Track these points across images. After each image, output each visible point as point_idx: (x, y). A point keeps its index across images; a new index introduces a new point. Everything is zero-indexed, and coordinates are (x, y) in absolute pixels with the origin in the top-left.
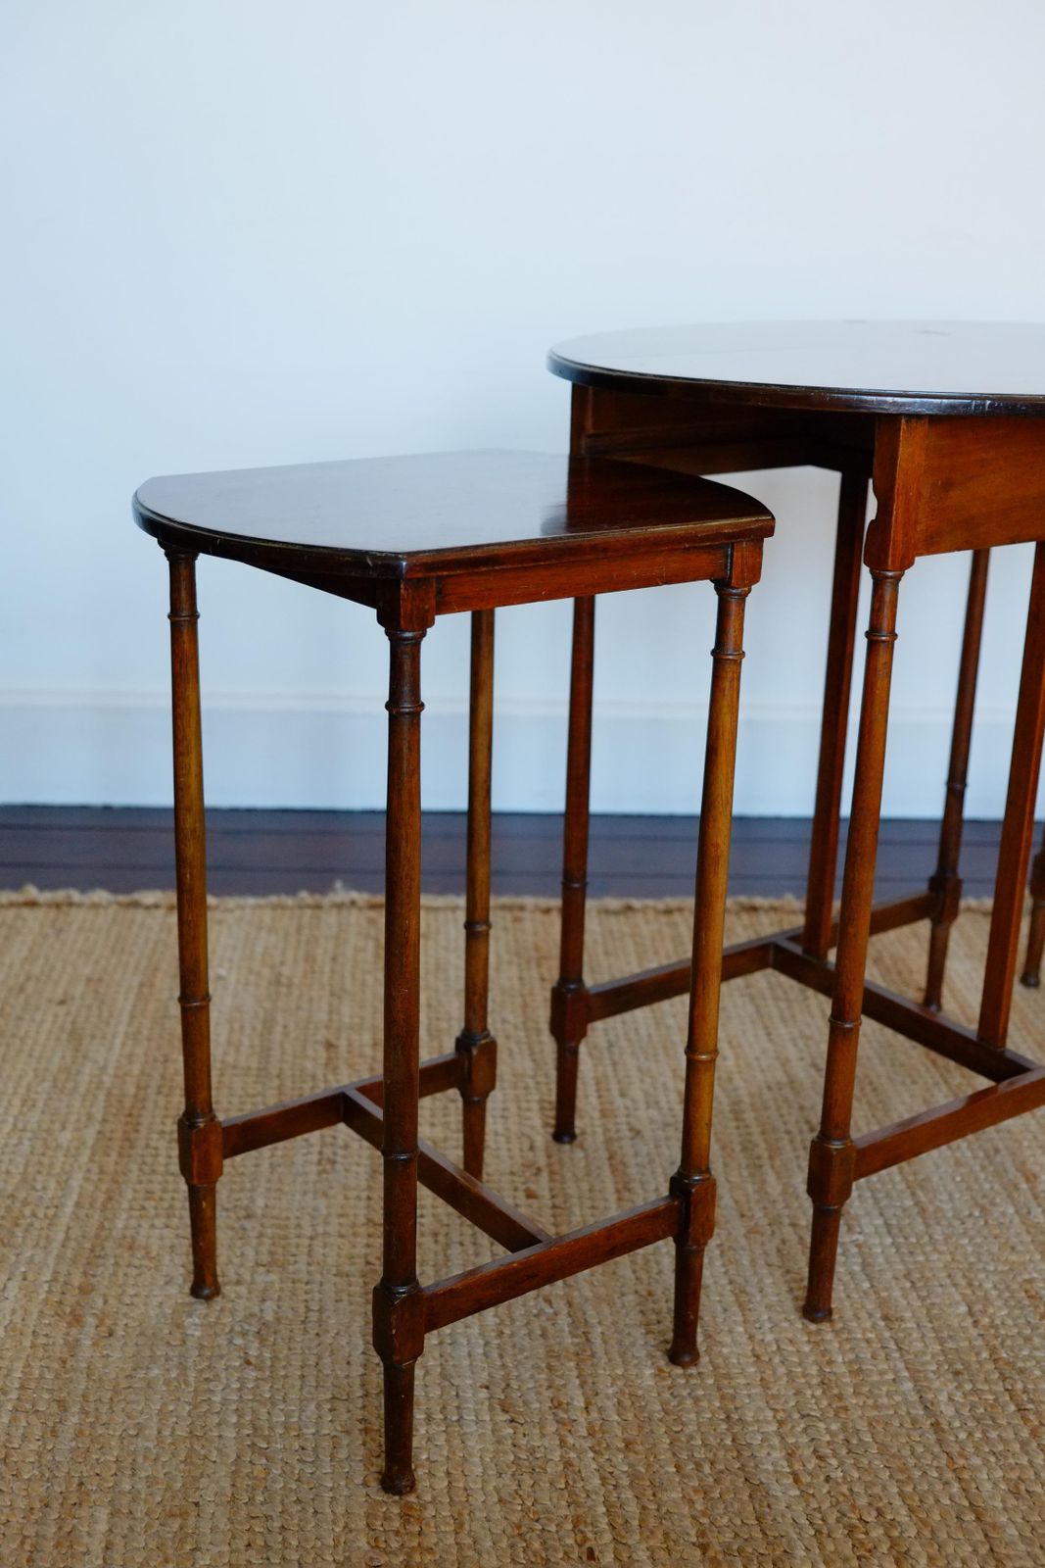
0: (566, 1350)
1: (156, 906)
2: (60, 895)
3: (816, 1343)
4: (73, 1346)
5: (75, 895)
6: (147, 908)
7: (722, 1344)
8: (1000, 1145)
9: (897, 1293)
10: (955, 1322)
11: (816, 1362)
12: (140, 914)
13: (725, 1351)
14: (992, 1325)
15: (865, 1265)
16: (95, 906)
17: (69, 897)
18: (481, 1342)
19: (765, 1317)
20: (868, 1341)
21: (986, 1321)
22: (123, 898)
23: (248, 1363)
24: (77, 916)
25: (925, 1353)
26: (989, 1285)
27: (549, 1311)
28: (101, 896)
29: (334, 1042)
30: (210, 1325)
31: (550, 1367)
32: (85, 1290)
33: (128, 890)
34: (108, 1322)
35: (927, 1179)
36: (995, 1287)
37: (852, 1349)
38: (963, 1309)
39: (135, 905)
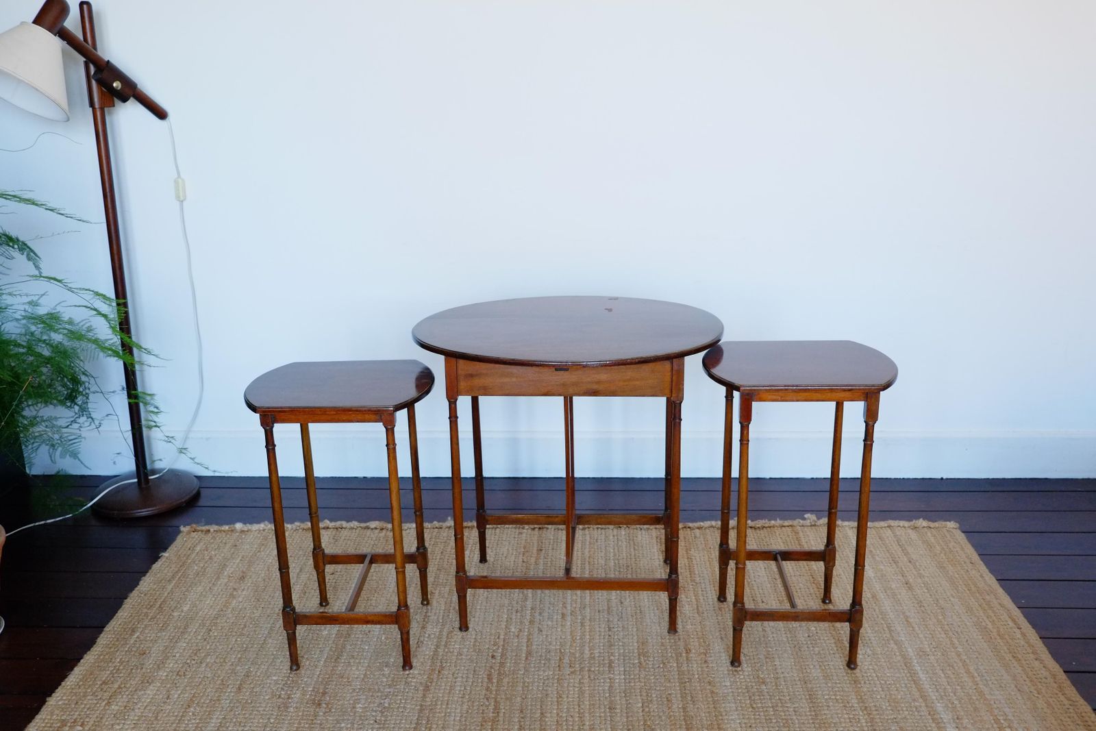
0: (489, 718)
1: (376, 528)
2: (338, 524)
3: (581, 717)
4: (315, 716)
5: (344, 524)
6: (372, 529)
7: (546, 717)
8: (682, 637)
9: (618, 698)
10: (636, 710)
11: (578, 725)
12: (369, 532)
13: (547, 719)
14: (649, 712)
15: (611, 687)
16: (352, 528)
17: (342, 525)
18: (460, 715)
19: (565, 707)
20: (600, 717)
21: (647, 709)
22: (363, 525)
23: (376, 722)
24: (344, 533)
25: (619, 722)
26: (654, 696)
27: (487, 703)
28: (355, 524)
29: (434, 592)
30: (365, 707)
31: (482, 725)
32: (324, 693)
33: (365, 522)
34: (330, 706)
35: (648, 652)
36: (657, 697)
37: (593, 720)
38: (640, 705)
39: (368, 528)
